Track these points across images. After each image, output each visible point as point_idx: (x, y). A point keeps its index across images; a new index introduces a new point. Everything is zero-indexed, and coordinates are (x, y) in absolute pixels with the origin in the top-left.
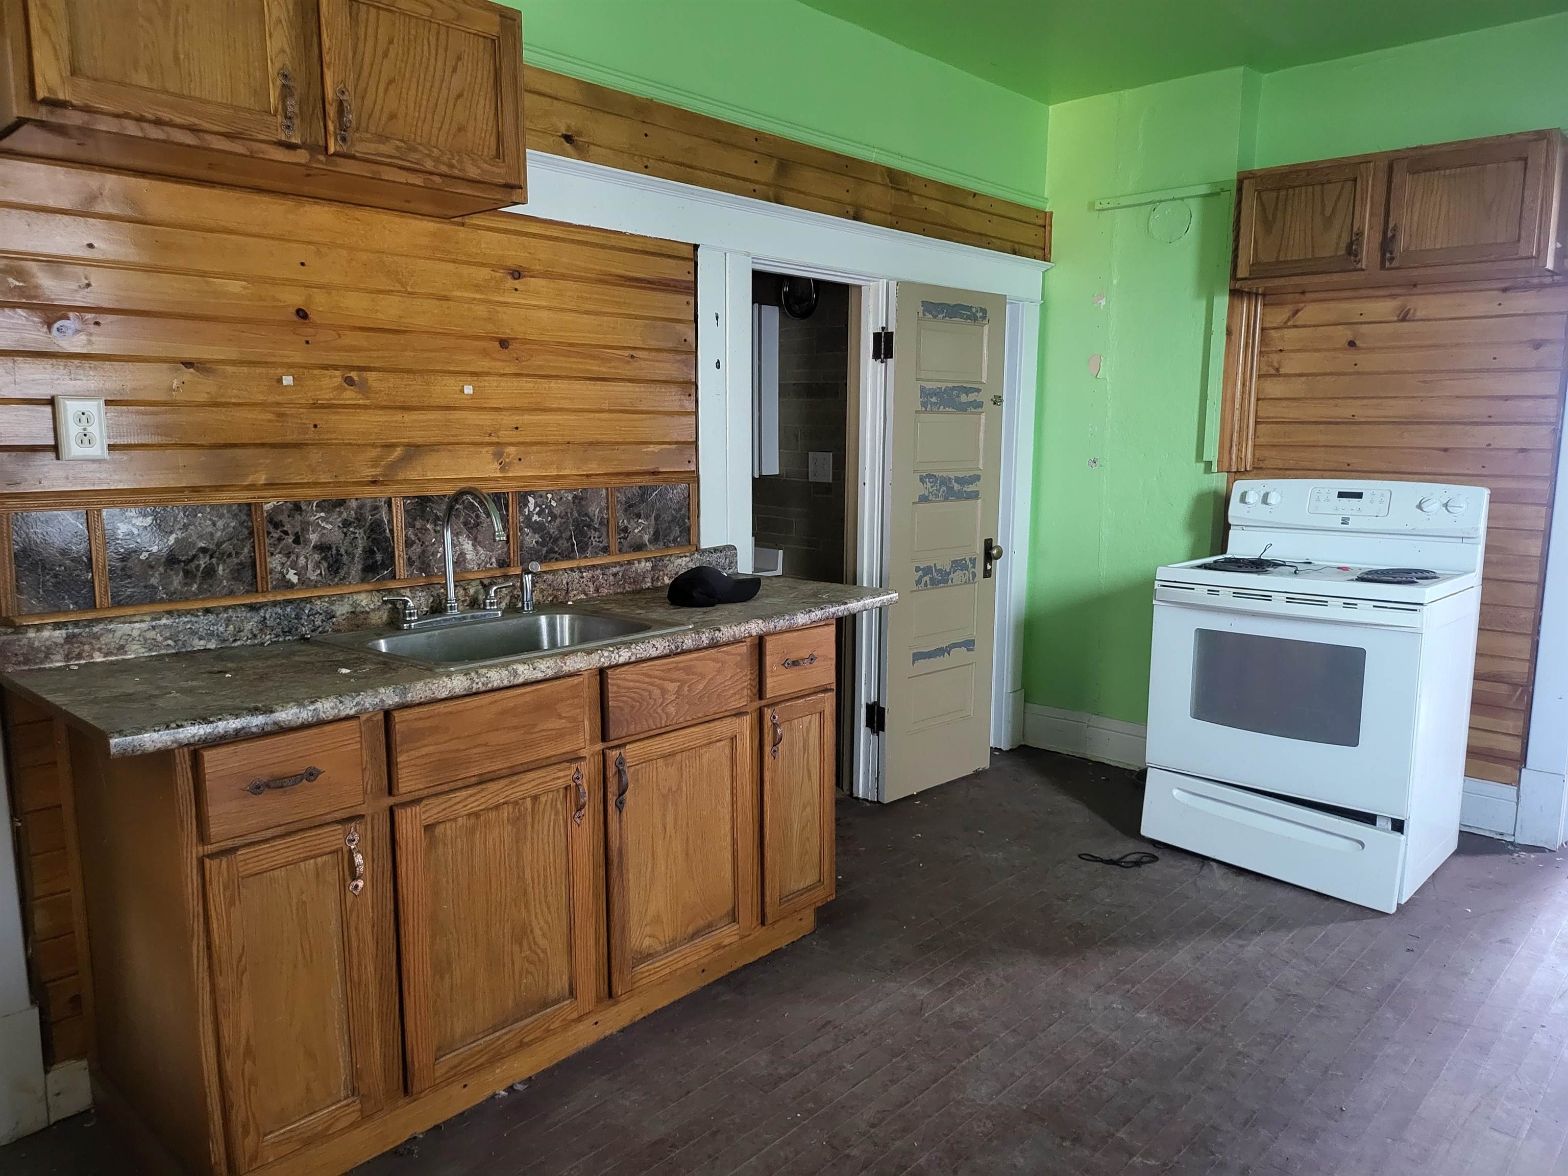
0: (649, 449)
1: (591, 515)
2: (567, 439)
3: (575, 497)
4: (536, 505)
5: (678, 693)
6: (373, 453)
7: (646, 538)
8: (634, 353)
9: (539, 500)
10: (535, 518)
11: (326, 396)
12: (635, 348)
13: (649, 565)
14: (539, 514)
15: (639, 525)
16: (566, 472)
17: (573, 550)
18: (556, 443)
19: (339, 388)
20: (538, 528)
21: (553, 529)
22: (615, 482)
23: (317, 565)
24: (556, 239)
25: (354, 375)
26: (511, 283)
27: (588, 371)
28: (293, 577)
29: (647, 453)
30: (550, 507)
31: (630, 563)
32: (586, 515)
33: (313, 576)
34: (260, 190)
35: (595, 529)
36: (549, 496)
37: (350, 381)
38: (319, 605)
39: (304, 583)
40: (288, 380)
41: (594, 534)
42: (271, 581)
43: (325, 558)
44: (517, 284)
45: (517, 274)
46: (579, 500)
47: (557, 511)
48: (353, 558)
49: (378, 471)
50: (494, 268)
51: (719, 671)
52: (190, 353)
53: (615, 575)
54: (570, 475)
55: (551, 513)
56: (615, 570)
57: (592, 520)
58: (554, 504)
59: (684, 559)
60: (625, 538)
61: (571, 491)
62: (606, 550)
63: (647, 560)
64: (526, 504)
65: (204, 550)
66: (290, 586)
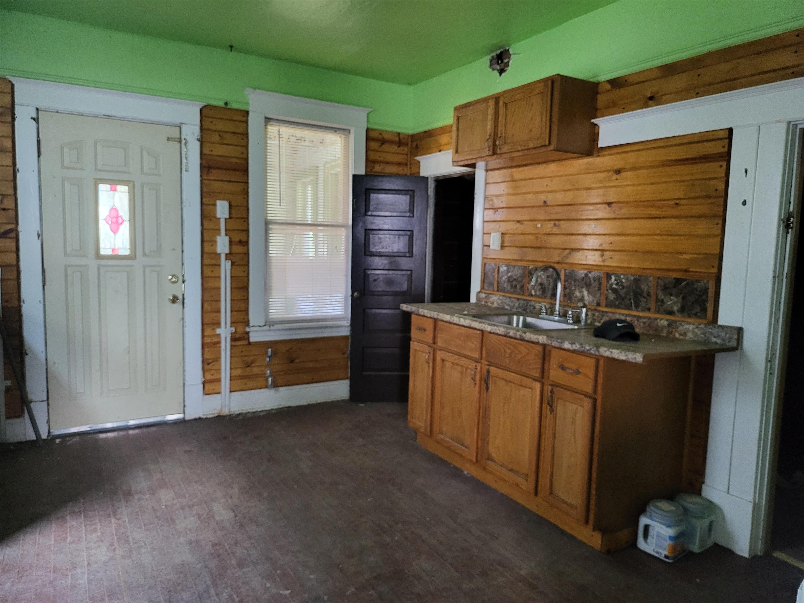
0: (682, 257)
1: (642, 288)
2: (635, 249)
3: (635, 279)
4: (615, 280)
5: (510, 355)
6: (559, 251)
7: (675, 308)
8: (678, 202)
9: (617, 278)
10: (614, 286)
11: (548, 231)
12: (678, 199)
13: (666, 323)
14: (616, 284)
15: (671, 300)
16: (632, 265)
17: (631, 306)
18: (629, 251)
19: (552, 228)
20: (615, 291)
21: (622, 293)
22: (658, 274)
23: (539, 291)
24: (640, 150)
25: (557, 222)
26: (615, 176)
27: (650, 214)
28: (533, 293)
29: (681, 259)
30: (622, 282)
31: (656, 319)
32: (640, 289)
33: (538, 293)
34: (539, 163)
35: (644, 297)
36: (622, 276)
37: (555, 225)
38: (533, 303)
39: (536, 296)
40: (539, 226)
41: (643, 300)
42: (527, 293)
43: (541, 288)
44: (618, 176)
45: (618, 172)
46: (637, 281)
47: (625, 285)
48: (549, 290)
49: (560, 258)
50: (608, 171)
51: (528, 354)
52: (519, 218)
53: (644, 323)
54: (634, 267)
55: (622, 285)
56: (644, 320)
57: (643, 292)
58: (624, 281)
59: (691, 326)
60: (662, 306)
61: (633, 275)
62: (649, 310)
63: (667, 320)
64: (611, 278)
65: (515, 279)
66: (532, 295)
